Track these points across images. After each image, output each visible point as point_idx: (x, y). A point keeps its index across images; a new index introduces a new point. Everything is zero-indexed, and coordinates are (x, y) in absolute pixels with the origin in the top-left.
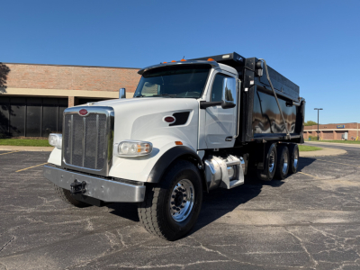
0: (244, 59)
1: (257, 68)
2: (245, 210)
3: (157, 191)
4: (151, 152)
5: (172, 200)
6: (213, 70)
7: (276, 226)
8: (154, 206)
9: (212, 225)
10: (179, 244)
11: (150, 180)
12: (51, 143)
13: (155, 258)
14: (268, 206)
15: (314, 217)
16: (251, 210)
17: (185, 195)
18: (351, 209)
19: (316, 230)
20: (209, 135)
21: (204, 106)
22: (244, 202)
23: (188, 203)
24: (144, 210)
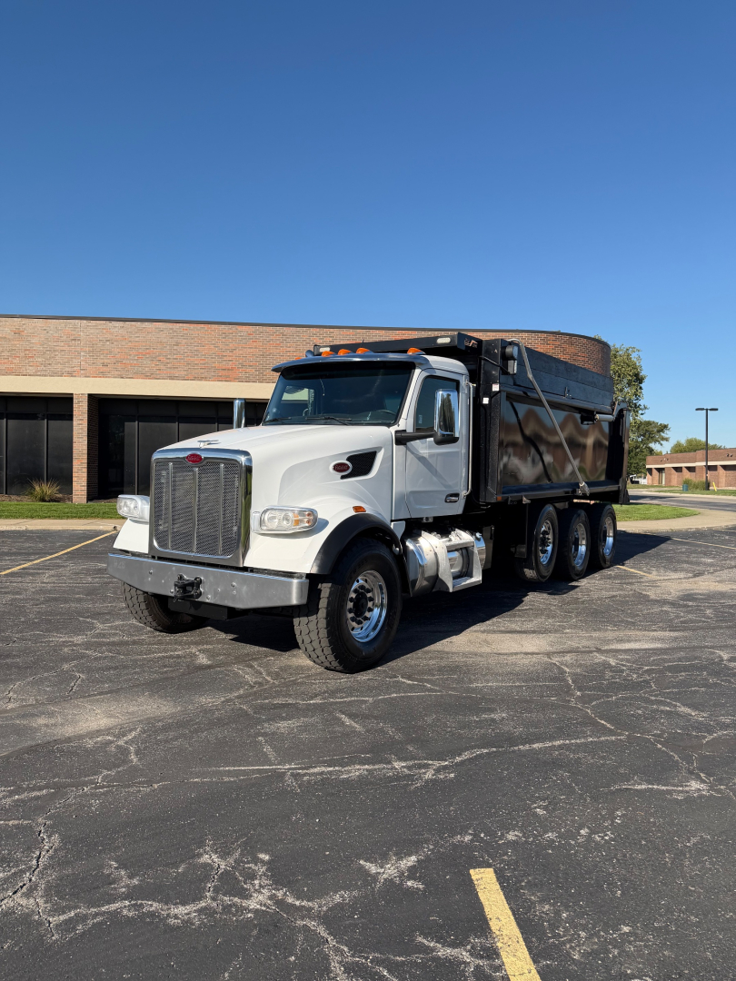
0: (480, 342)
1: (506, 358)
2: (484, 632)
3: (325, 589)
4: (316, 525)
5: (350, 605)
6: (417, 371)
7: (532, 654)
8: (322, 613)
9: (419, 653)
10: (363, 677)
11: (314, 570)
12: (123, 511)
13: (325, 692)
14: (529, 626)
15: (608, 642)
16: (494, 632)
17: (371, 599)
18: (684, 629)
19: (600, 658)
20: (413, 493)
21: (402, 439)
22: (483, 621)
23: (376, 611)
24: (304, 620)
